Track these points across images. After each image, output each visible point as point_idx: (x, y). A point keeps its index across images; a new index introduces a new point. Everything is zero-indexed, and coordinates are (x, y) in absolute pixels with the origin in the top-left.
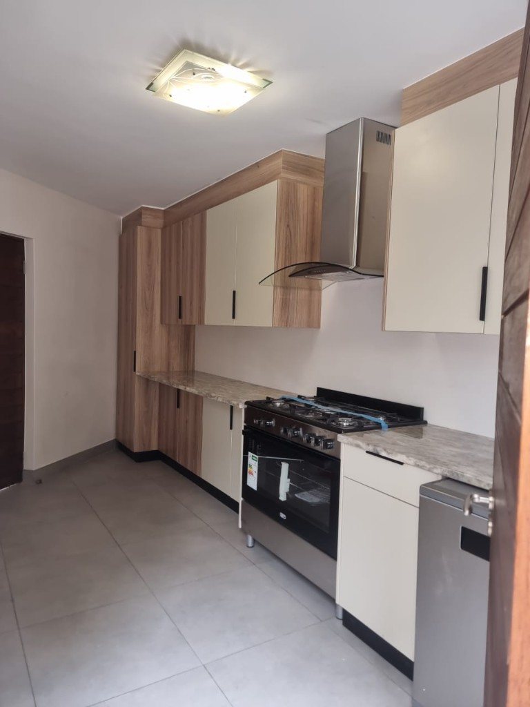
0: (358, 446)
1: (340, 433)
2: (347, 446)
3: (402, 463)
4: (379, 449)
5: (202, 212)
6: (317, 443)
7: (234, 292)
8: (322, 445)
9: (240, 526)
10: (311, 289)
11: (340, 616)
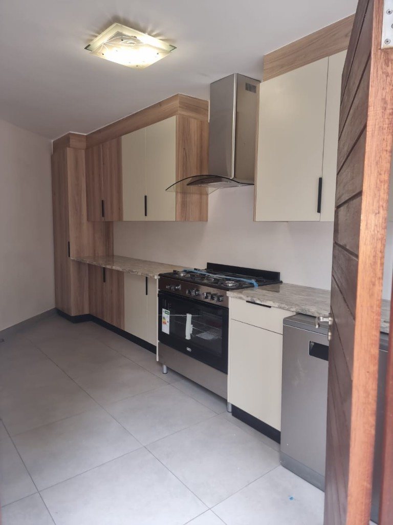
0: (241, 298)
1: (228, 290)
2: (233, 299)
3: (270, 307)
4: (255, 299)
5: (118, 137)
6: (212, 298)
7: (146, 197)
8: (216, 299)
9: (158, 360)
10: (201, 194)
11: (230, 410)
